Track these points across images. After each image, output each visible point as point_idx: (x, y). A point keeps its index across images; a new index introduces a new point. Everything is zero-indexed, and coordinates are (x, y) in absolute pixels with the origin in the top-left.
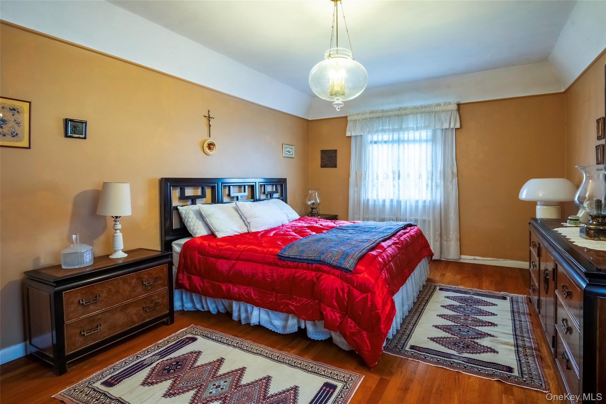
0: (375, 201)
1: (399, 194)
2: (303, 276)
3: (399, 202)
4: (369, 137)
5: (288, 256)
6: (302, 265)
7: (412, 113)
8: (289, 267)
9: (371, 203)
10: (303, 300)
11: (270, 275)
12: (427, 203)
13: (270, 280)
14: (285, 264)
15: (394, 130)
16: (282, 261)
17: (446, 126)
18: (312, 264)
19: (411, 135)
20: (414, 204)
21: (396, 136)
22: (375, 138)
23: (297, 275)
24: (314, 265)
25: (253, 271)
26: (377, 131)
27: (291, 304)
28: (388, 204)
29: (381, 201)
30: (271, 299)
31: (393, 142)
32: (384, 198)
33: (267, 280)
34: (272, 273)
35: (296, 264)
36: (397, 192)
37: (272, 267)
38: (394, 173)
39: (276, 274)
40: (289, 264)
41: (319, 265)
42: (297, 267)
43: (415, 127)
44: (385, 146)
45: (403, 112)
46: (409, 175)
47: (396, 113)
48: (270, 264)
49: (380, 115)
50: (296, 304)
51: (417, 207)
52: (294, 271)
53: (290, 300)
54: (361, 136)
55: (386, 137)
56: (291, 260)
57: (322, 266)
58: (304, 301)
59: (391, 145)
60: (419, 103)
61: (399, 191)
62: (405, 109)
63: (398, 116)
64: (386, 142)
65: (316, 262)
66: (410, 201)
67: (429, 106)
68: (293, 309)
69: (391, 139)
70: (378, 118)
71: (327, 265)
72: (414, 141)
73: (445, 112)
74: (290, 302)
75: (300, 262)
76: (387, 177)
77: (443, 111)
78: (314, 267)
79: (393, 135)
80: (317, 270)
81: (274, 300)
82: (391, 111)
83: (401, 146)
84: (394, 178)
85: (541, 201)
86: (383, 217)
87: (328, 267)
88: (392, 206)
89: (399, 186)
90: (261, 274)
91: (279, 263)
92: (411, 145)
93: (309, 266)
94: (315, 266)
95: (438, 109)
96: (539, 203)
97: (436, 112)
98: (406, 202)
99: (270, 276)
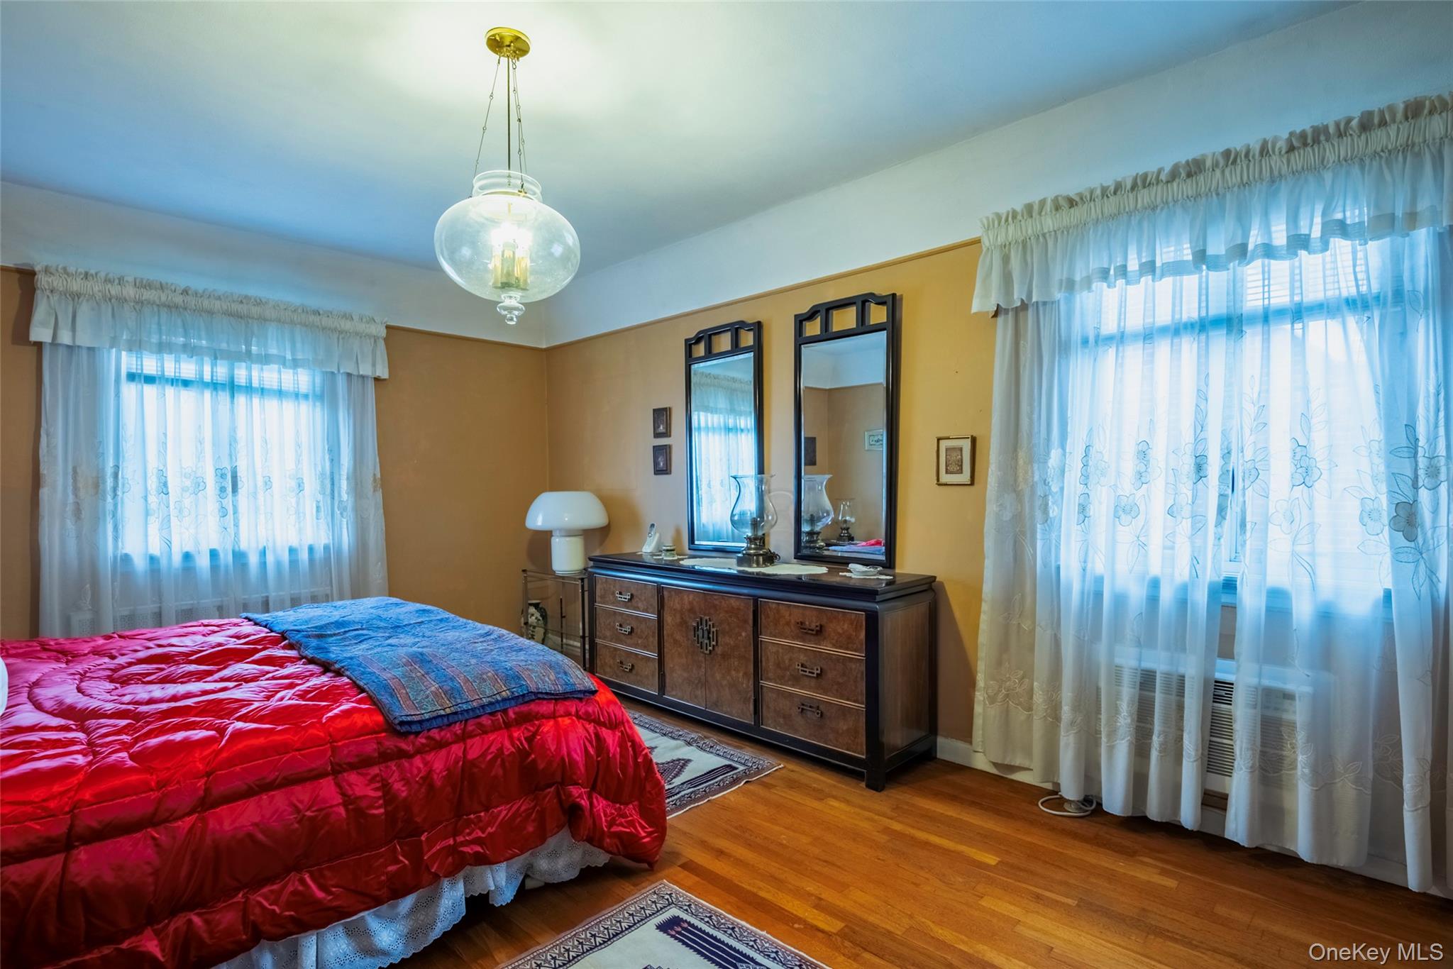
0: (153, 559)
1: (237, 534)
2: (493, 749)
3: (239, 557)
4: (128, 361)
5: (435, 714)
6: (480, 725)
7: (279, 321)
8: (440, 745)
9: (140, 564)
10: (500, 812)
11: (380, 794)
12: (319, 553)
13: (382, 810)
14: (424, 741)
15: (216, 355)
16: (412, 737)
17: (366, 370)
18: (505, 711)
19: (269, 376)
20: (286, 557)
21: (222, 371)
22: (150, 365)
23: (472, 755)
24: (512, 715)
25: (308, 813)
26: (162, 348)
27: (464, 844)
28: (203, 562)
29: (177, 559)
30: (390, 868)
31: (215, 386)
32: (189, 548)
33: (374, 815)
34: (386, 787)
35: (457, 728)
36: (231, 530)
37: (375, 770)
38: (223, 476)
39: (402, 783)
40: (437, 737)
41: (525, 708)
42: (464, 737)
43: (289, 356)
44: (187, 395)
45: (255, 310)
46: (268, 484)
47: (236, 307)
48: (363, 763)
49: (179, 299)
50: (483, 833)
51: (294, 562)
52: (457, 749)
53: (454, 836)
54: (91, 350)
55: (188, 369)
56: (439, 722)
57: (532, 706)
58: (505, 812)
59: (207, 394)
60: (294, 299)
61: (236, 525)
62: (259, 302)
63: (239, 316)
64: (186, 383)
65: (513, 703)
66: (274, 550)
67: (329, 314)
68: (479, 849)
69: (207, 377)
70: (172, 307)
71: (544, 699)
72: (280, 393)
73: (361, 337)
74: (460, 839)
75: (466, 721)
76: (199, 486)
77: (357, 334)
78: (513, 716)
79: (213, 365)
80: (524, 719)
81: (407, 862)
82: (219, 298)
83: (241, 399)
84: (223, 489)
85: (560, 530)
86: (186, 603)
87: (545, 702)
88: (214, 567)
89: (235, 512)
90: (342, 810)
91: (404, 746)
92: (272, 404)
93: (498, 719)
94: (515, 713)
95: (347, 325)
96: (556, 533)
97: (341, 332)
98: (263, 553)
99: (379, 798)
